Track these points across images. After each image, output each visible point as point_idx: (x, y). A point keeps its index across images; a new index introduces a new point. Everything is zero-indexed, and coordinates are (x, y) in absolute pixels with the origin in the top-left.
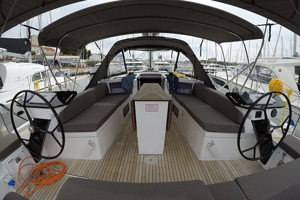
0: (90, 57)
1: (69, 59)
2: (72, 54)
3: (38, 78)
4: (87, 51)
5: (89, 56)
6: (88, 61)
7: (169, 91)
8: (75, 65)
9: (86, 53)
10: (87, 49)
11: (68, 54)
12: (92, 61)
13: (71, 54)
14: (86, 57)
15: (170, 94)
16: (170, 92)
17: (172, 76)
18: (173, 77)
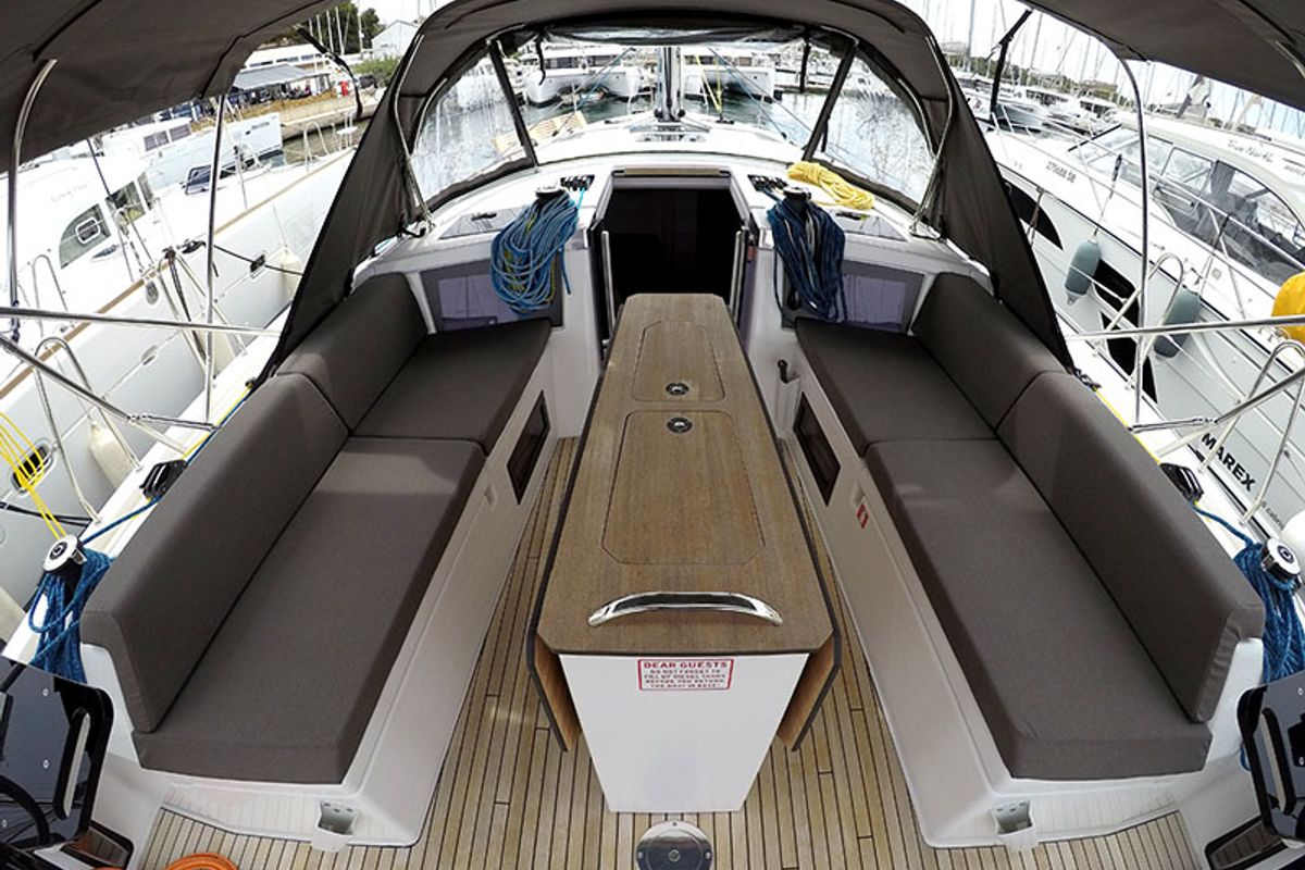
0: (377, 37)
1: (275, 64)
2: (288, 37)
3: (94, 236)
4: (359, 14)
5: (370, 35)
6: (367, 61)
7: (781, 310)
8: (308, 88)
9: (353, 23)
10: (357, 6)
11: (273, 40)
12: (386, 58)
13: (285, 39)
14: (358, 42)
15: (784, 325)
16: (784, 316)
17: (805, 218)
18: (810, 224)
